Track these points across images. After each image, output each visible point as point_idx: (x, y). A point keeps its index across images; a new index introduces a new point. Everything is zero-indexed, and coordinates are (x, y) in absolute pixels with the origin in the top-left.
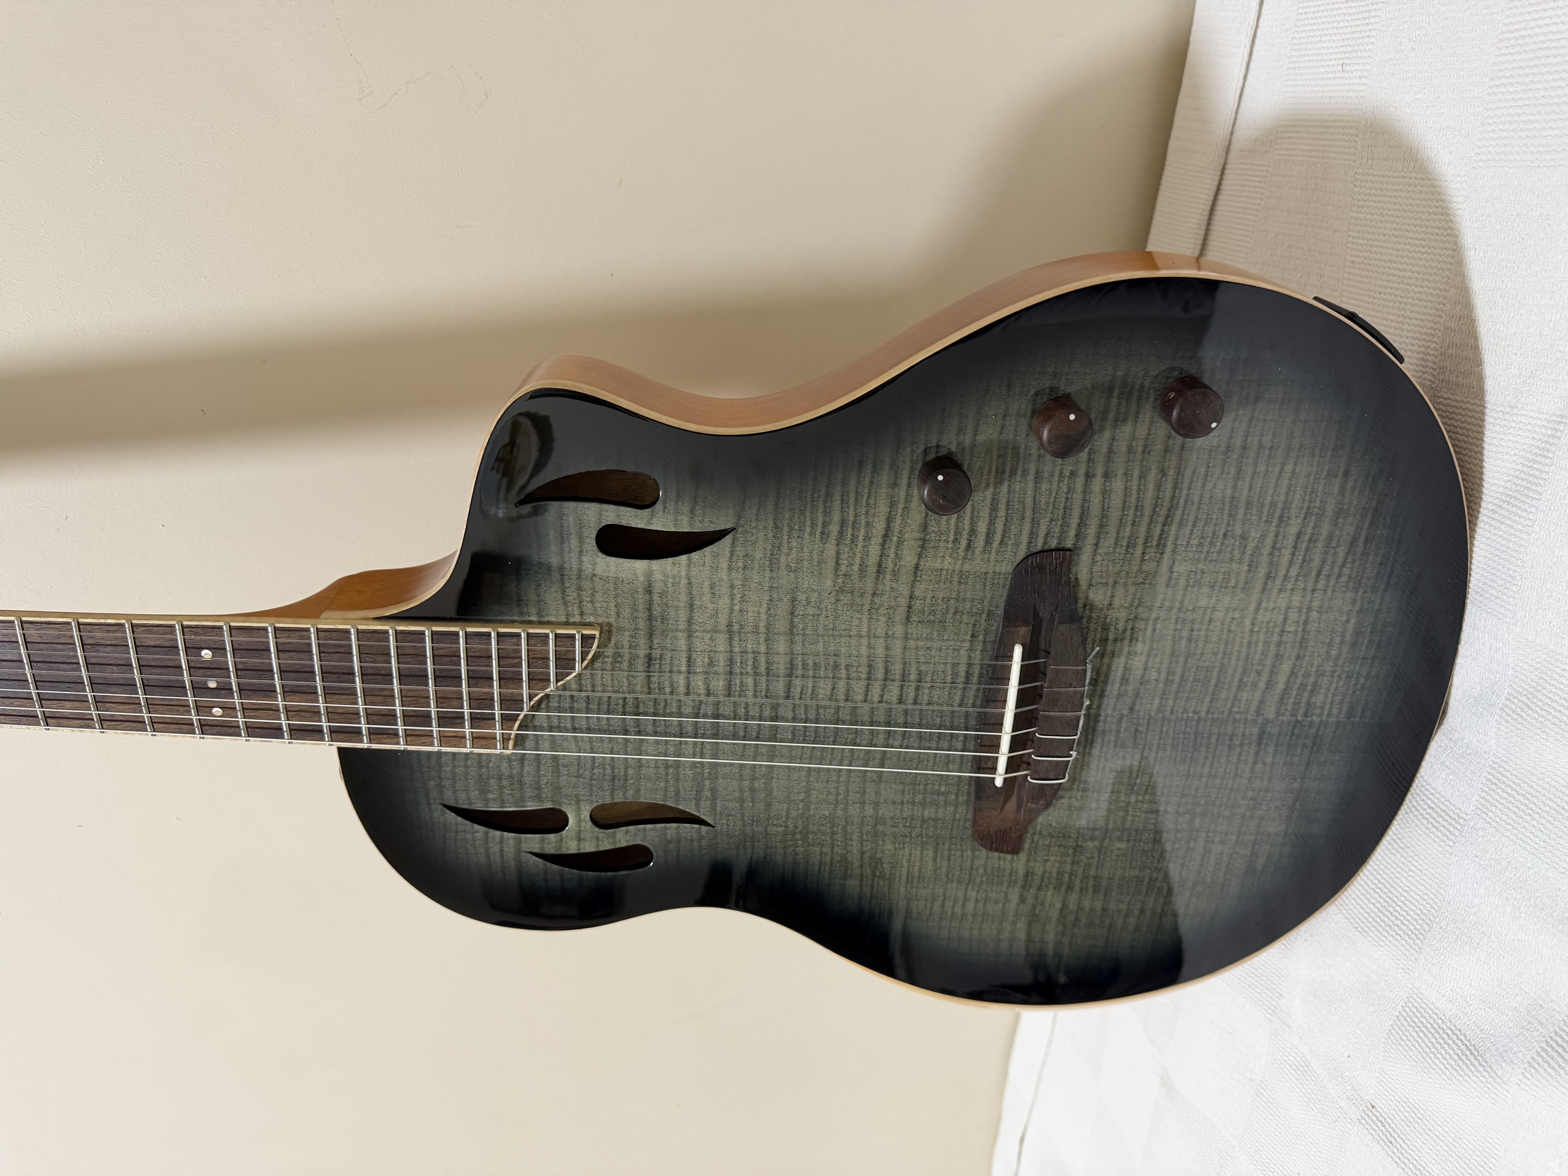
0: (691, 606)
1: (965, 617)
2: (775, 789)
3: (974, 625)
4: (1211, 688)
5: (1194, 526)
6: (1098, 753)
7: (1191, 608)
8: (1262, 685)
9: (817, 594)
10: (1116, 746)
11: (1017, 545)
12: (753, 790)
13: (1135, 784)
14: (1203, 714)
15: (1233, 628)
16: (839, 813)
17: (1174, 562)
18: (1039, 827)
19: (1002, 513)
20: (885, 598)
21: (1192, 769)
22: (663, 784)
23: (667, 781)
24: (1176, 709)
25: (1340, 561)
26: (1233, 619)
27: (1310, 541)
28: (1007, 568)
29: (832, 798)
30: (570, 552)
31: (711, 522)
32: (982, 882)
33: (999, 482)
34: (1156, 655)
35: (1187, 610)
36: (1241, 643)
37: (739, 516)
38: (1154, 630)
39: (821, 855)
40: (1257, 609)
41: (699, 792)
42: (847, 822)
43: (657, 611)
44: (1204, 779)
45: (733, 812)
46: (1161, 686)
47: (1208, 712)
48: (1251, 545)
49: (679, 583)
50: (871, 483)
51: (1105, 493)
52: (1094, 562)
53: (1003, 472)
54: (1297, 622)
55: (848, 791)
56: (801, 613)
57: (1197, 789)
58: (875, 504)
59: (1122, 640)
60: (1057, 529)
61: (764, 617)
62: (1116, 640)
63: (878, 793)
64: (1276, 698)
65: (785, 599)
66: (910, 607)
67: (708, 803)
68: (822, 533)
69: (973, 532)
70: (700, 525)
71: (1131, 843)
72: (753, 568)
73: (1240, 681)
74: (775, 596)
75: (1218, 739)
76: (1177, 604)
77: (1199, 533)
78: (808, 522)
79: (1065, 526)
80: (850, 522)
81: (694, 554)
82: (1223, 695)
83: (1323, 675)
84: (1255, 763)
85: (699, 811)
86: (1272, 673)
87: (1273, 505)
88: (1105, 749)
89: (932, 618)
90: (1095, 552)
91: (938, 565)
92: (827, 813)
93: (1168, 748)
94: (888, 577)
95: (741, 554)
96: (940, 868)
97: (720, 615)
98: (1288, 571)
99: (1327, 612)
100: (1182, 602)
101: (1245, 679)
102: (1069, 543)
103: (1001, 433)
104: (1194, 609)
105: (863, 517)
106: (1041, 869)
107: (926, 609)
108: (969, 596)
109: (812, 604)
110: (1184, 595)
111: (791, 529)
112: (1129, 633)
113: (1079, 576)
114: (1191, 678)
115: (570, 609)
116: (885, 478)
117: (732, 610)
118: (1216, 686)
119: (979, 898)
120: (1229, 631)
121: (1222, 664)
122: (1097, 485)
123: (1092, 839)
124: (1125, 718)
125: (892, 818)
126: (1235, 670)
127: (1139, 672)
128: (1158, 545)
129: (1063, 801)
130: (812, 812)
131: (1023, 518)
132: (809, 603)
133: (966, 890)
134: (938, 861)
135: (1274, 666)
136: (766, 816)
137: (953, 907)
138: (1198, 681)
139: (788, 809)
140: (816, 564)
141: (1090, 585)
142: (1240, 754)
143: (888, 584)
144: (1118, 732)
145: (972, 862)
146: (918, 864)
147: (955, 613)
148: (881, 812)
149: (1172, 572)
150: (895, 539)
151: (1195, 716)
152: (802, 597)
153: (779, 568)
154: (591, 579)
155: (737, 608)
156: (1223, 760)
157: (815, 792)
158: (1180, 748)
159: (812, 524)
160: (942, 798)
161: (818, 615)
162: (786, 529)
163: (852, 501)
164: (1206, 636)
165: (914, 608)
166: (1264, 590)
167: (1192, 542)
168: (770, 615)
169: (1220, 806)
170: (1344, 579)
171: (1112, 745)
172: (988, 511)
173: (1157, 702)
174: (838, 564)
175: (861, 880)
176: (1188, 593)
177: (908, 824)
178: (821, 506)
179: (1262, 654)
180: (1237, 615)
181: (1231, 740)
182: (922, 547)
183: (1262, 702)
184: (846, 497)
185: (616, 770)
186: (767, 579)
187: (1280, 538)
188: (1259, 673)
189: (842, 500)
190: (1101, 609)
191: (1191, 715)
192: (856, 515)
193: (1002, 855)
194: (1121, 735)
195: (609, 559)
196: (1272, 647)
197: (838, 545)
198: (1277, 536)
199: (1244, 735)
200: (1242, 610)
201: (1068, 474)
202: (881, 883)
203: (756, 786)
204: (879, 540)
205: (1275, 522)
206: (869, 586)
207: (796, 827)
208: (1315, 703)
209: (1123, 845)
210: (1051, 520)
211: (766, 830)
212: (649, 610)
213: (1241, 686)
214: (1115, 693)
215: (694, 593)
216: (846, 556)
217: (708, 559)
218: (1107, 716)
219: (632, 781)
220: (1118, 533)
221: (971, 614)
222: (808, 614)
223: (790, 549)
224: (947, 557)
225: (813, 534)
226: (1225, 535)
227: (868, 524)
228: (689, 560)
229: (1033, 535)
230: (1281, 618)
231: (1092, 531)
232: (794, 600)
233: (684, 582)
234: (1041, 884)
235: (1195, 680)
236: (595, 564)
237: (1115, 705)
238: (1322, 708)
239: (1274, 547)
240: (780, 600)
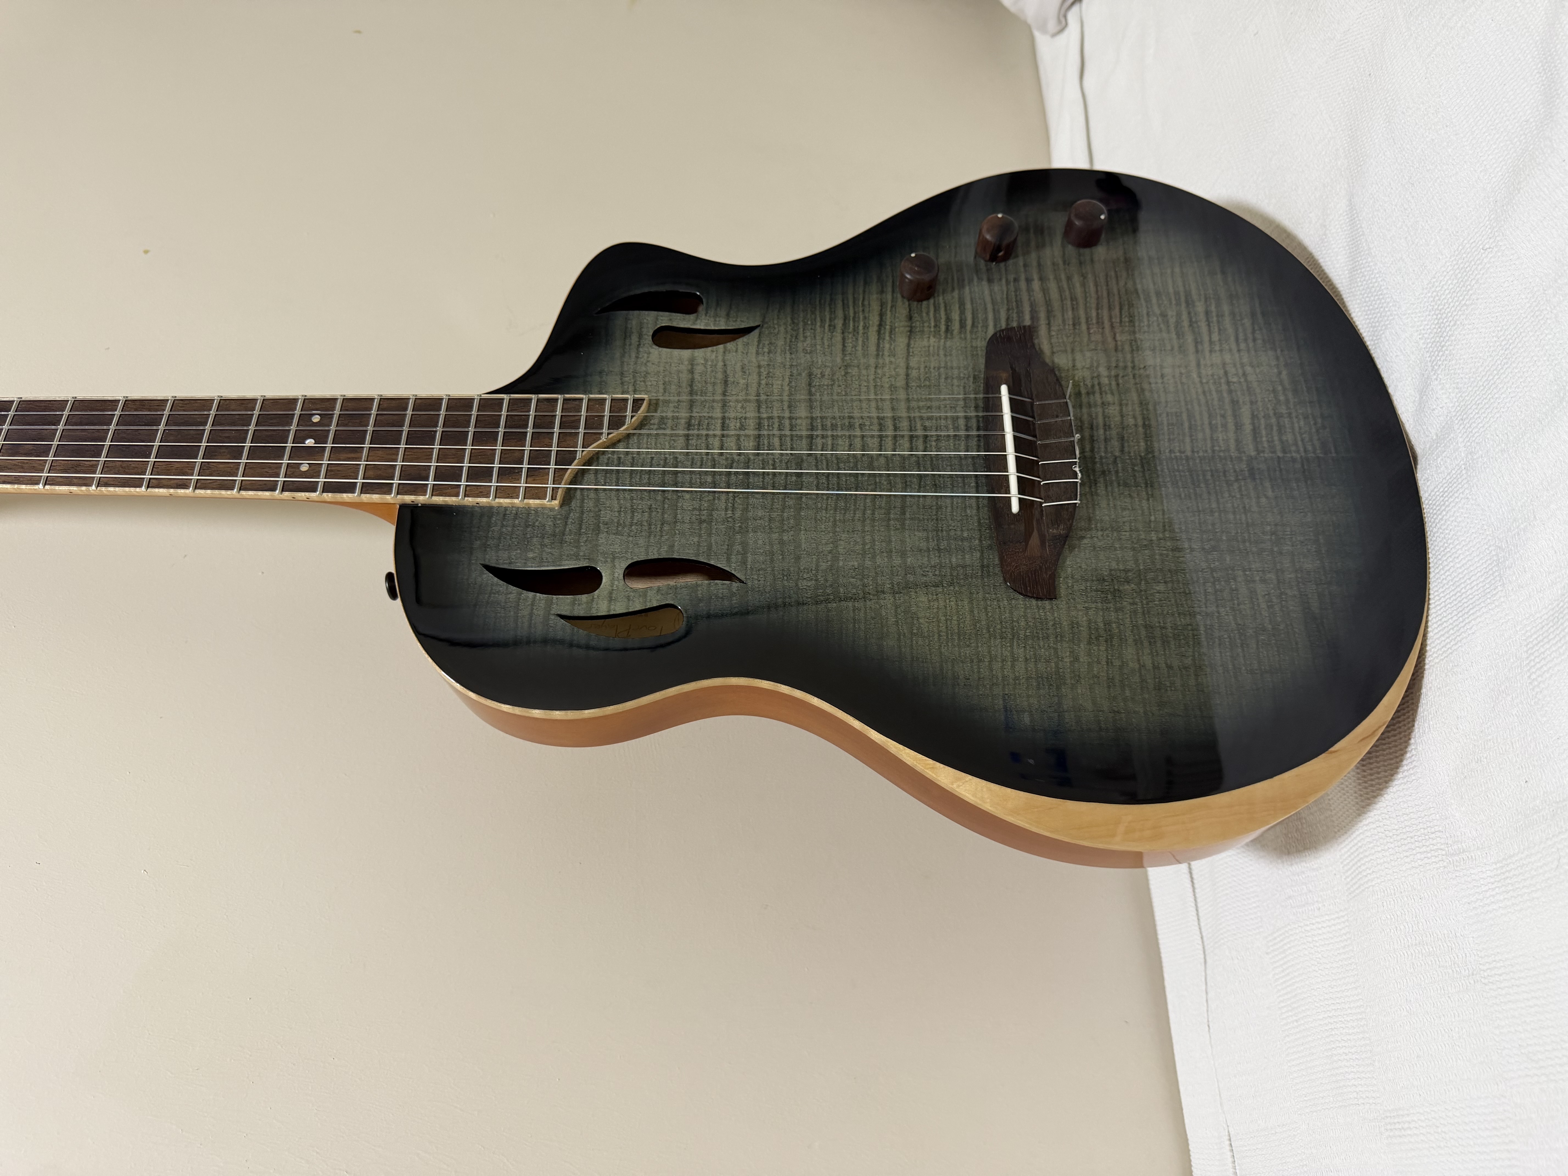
0: (726, 382)
1: (955, 382)
2: (803, 541)
3: (964, 387)
4: (1187, 430)
5: (1121, 309)
6: (1104, 492)
7: (1142, 366)
8: (1231, 427)
9: (829, 369)
10: (1119, 485)
11: (986, 327)
12: (782, 542)
13: (1150, 521)
14: (1189, 453)
15: (1184, 380)
16: (868, 563)
17: (1115, 335)
18: (1069, 570)
19: (968, 306)
20: (886, 369)
21: (1200, 504)
22: (696, 539)
23: (700, 536)
24: (1162, 450)
25: (1249, 330)
26: (1181, 373)
27: (1217, 316)
28: (981, 344)
29: (858, 547)
30: (630, 345)
31: (741, 321)
32: (1026, 636)
33: (961, 286)
34: (1127, 405)
35: (1140, 369)
36: (1197, 392)
37: (764, 317)
38: (1118, 384)
39: (854, 610)
40: (1198, 365)
41: (730, 547)
42: (876, 573)
43: (697, 386)
44: (1216, 514)
45: (763, 566)
46: (1141, 429)
47: (1193, 452)
48: (1172, 321)
49: (716, 365)
50: (864, 292)
51: (1045, 291)
52: (1050, 337)
53: (963, 280)
54: (1237, 374)
55: (874, 540)
56: (817, 384)
57: (1213, 524)
58: (869, 304)
59: (1094, 393)
60: (1015, 315)
61: (787, 388)
62: (1088, 394)
63: (903, 542)
64: (1250, 438)
65: (804, 374)
66: (907, 375)
67: (740, 557)
68: (830, 326)
69: (948, 320)
70: (734, 324)
71: (1170, 585)
72: (776, 353)
73: (1210, 423)
74: (795, 372)
75: (1212, 476)
76: (1130, 364)
77: (1127, 313)
78: (818, 319)
79: (1020, 313)
80: (851, 318)
81: (728, 344)
82: (1200, 436)
83: (1282, 417)
84: (1258, 497)
85: (730, 566)
86: (1235, 416)
87: (1177, 293)
88: (1109, 489)
89: (927, 383)
90: (1049, 331)
91: (925, 343)
92: (856, 564)
93: (1169, 485)
94: (886, 353)
95: (767, 342)
96: (979, 621)
97: (749, 389)
98: (1210, 338)
99: (1258, 366)
100: (1133, 362)
101: (1214, 422)
102: (1027, 322)
104: (1145, 367)
105: (861, 313)
106: (1085, 618)
107: (921, 376)
108: (955, 365)
109: (826, 377)
110: (1133, 357)
111: (805, 324)
112: (1097, 387)
113: (1042, 346)
114: (1165, 423)
115: (626, 387)
116: (874, 287)
117: (759, 384)
118: (1190, 428)
119: (1028, 657)
120: (1182, 383)
121: (1187, 409)
122: (1036, 285)
123: (1128, 582)
124: (1118, 459)
125: (921, 567)
126: (1201, 414)
127: (1118, 419)
128: (1098, 323)
129: (1085, 541)
130: (841, 564)
131: (986, 309)
132: (823, 376)
133: (1012, 646)
134: (976, 612)
135: (1234, 411)
136: (796, 569)
137: (1002, 668)
138: (1172, 424)
139: (818, 561)
140: (826, 347)
141: (1053, 353)
142: (1240, 488)
143: (887, 360)
144: (1117, 472)
145: (1011, 613)
146: (955, 618)
147: (946, 378)
148: (909, 560)
149: (1116, 341)
150: (888, 327)
151: (1183, 455)
152: (817, 372)
153: (797, 351)
154: (646, 364)
155: (763, 382)
156: (1226, 495)
157: (842, 543)
158: (1180, 484)
159: (821, 320)
160: (966, 544)
161: (832, 385)
162: (801, 324)
163: (851, 303)
164: (1164, 387)
165: (911, 376)
166: (1197, 351)
167: (1123, 320)
168: (791, 387)
169: (1244, 541)
170: (1259, 342)
171: (1115, 484)
172: (957, 306)
173: (1142, 444)
174: (844, 346)
175: (899, 640)
176: (1135, 355)
177: (937, 573)
178: (827, 309)
179: (1219, 400)
180: (1183, 371)
181: (1225, 476)
182: (911, 331)
183: (1238, 441)
184: (846, 302)
185: (653, 527)
186: (788, 359)
187: (1192, 315)
188: (1223, 416)
189: (843, 304)
190: (1068, 370)
191: (1178, 454)
192: (855, 313)
193: (1040, 603)
194: (1121, 474)
195: (661, 349)
196: (1225, 395)
197: (843, 333)
198: (1189, 313)
199: (1235, 471)
200: (1186, 367)
201: (1012, 280)
202: (920, 642)
203: (785, 538)
204: (876, 328)
205: (1183, 305)
206: (872, 361)
207: (826, 580)
208: (1287, 441)
209: (1161, 587)
210: (1008, 310)
211: (797, 585)
212: (691, 386)
213: (1213, 428)
214: (1102, 437)
215: (728, 372)
216: (850, 341)
217: (740, 347)
218: (1101, 458)
219: (666, 537)
220: (1063, 316)
221: (959, 378)
222: (824, 385)
223: (805, 337)
224: (931, 337)
225: (822, 326)
226: (1148, 314)
227: (865, 318)
228: (725, 348)
229: (996, 320)
230: (1222, 372)
231: (1042, 315)
232: (810, 375)
233: (720, 364)
234: (1090, 638)
235: (1169, 424)
236: (649, 353)
237: (1106, 448)
238: (1296, 444)
239: (1191, 321)
240: (800, 374)
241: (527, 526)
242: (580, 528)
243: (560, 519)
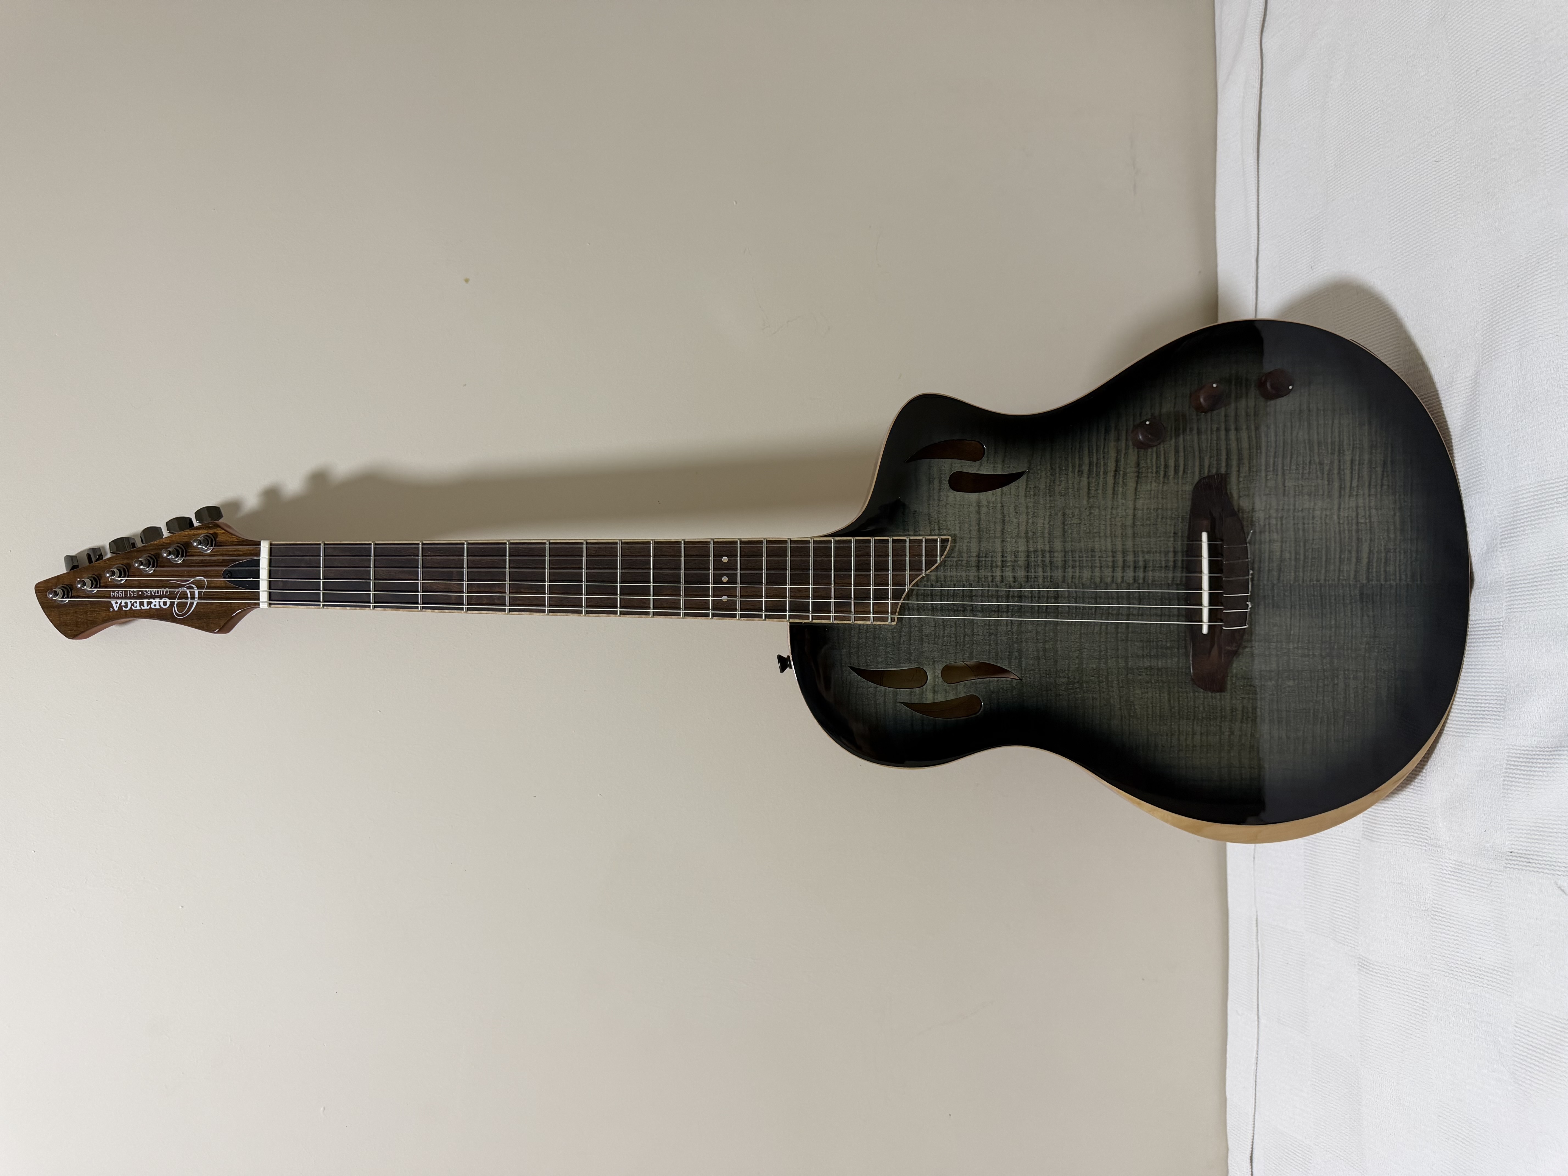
0: (1003, 521)
1: (1169, 521)
2: (1059, 649)
3: (1175, 526)
4: (1323, 563)
5: (1291, 458)
6: (1263, 613)
7: (1300, 509)
8: (1354, 560)
9: (1078, 510)
10: (1273, 607)
11: (1193, 473)
12: (1045, 650)
13: (1290, 635)
14: (1322, 582)
15: (1328, 521)
16: (1103, 666)
17: (1284, 481)
18: (1235, 671)
19: (1181, 454)
20: (1119, 510)
21: (1324, 622)
22: (987, 648)
23: (990, 645)
24: (1305, 578)
26: (1326, 515)
27: (1359, 464)
28: (1189, 488)
29: (1097, 654)
30: (934, 489)
31: (1014, 467)
32: (1203, 717)
33: (1177, 436)
34: (1286, 542)
35: (1299, 511)
36: (1335, 531)
37: (1030, 463)
38: (1282, 524)
39: (1093, 700)
40: (1339, 508)
41: (1010, 653)
42: (1108, 673)
43: (983, 525)
44: (1333, 630)
45: (1033, 668)
46: (1293, 562)
47: (1325, 580)
48: (1326, 468)
49: (996, 507)
50: (1105, 439)
51: (1238, 440)
52: (1239, 482)
53: (1179, 429)
54: (1364, 516)
55: (1107, 649)
56: (1069, 522)
57: (1330, 637)
58: (1108, 452)
59: (1265, 532)
60: (1215, 462)
61: (1047, 526)
62: (1260, 532)
63: (1127, 650)
64: (1365, 568)
65: (1059, 514)
66: (1134, 515)
67: (1017, 661)
68: (1079, 471)
69: (1166, 466)
70: (1008, 470)
71: (1296, 681)
72: (1039, 496)
73: (1340, 557)
74: (1053, 512)
75: (1335, 599)
76: (1292, 507)
77: (1295, 462)
78: (1070, 465)
79: (1219, 460)
80: (1095, 464)
81: (1004, 488)
82: (1332, 568)
83: (1389, 552)
84: (1363, 616)
85: (1011, 668)
86: (1357, 552)
87: (1333, 443)
88: (1267, 609)
89: (1148, 522)
90: (1239, 476)
91: (1149, 487)
92: (1094, 666)
93: (1306, 607)
94: (1120, 496)
95: (1032, 486)
96: (1174, 708)
97: (1020, 527)
98: (1351, 484)
99: (1381, 509)
100: (1294, 505)
101: (1342, 557)
102: (1223, 471)
103: (1174, 407)
104: (1302, 510)
105: (1102, 460)
106: (1241, 706)
107: (1145, 517)
108: (1169, 506)
109: (1076, 516)
110: (1295, 501)
111: (1061, 469)
112: (1267, 527)
113: (1232, 491)
114: (1310, 557)
115: (933, 526)
116: (1112, 435)
117: (1027, 523)
118: (1326, 561)
119: (1203, 732)
120: (1326, 523)
121: (1326, 546)
122: (1232, 435)
123: (1271, 679)
124: (1275, 587)
125: (1138, 669)
126: (1335, 550)
127: (1278, 554)
128: (1274, 470)
129: (1247, 650)
130: (1084, 666)
131: (1194, 456)
132: (1073, 516)
133: (1193, 725)
134: (1172, 701)
135: (1358, 547)
136: (1055, 670)
137: (1186, 739)
138: (1315, 558)
139: (1069, 664)
140: (1076, 490)
141: (1240, 497)
142: (1352, 609)
143: (1121, 501)
144: (1273, 596)
145: (1194, 702)
146: (1158, 705)
147: (1162, 518)
148: (1130, 663)
149: (1285, 487)
150: (1121, 472)
151: (1318, 583)
152: (1069, 512)
153: (1054, 494)
154: (945, 506)
155: (1030, 521)
156: (1342, 614)
157: (1085, 650)
158: (1313, 607)
159: (1072, 466)
160: (1169, 651)
161: (1080, 524)
162: (1058, 470)
163: (1095, 451)
164: (1313, 527)
165: (1137, 516)
166: (1340, 496)
167: (1292, 467)
168: (1050, 525)
169: (1348, 649)
170: (1385, 487)
171: (1271, 606)
172: (1173, 453)
173: (1293, 574)
174: (1089, 490)
175: (1121, 720)
176: (1297, 499)
177: (1148, 673)
178: (1077, 455)
179: (1349, 538)
180: (1328, 513)
181: (1344, 600)
182: (1138, 477)
183: (1356, 572)
184: (1091, 449)
185: (958, 638)
186: (1048, 501)
187: (1342, 463)
188: (1350, 552)
189: (1089, 450)
190: (1249, 512)
191: (1315, 582)
192: (1097, 459)
193: (1213, 695)
194: (1275, 598)
195: (956, 493)
196: (1354, 533)
197: (1088, 478)
198: (1339, 462)
199: (1351, 596)
200: (1331, 509)
201: (1215, 429)
202: (1135, 722)
203: (1047, 647)
204: (1112, 474)
205: (1336, 454)
206: (1109, 504)
207: (1074, 678)
208: (1390, 571)
209: (1291, 683)
210: (1211, 457)
211: (1055, 681)
212: (979, 525)
213: (1341, 561)
214: (1267, 568)
215: (1005, 512)
216: (1093, 485)
217: (1013, 491)
218: (1264, 585)
219: (968, 646)
220: (1249, 463)
221: (1171, 518)
222: (1074, 523)
223: (1061, 482)
224: (1153, 482)
225: (1073, 472)
226: (1310, 463)
227: (1105, 464)
228: (1002, 491)
229: (1201, 466)
230: (1354, 514)
231: (1234, 463)
232: (1064, 514)
233: (999, 505)
234: (1243, 719)
235: (1312, 558)
236: (948, 496)
237: (1268, 578)
238: (1395, 575)
239: (1339, 469)
240: (1057, 514)
241: (875, 638)
242: (910, 639)
243: (896, 632)
